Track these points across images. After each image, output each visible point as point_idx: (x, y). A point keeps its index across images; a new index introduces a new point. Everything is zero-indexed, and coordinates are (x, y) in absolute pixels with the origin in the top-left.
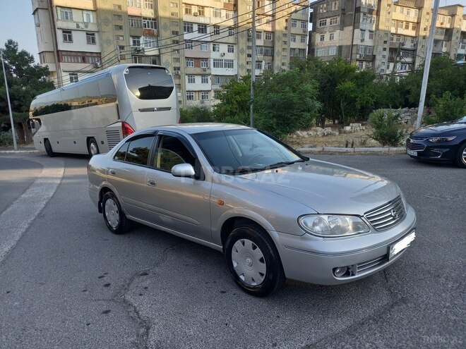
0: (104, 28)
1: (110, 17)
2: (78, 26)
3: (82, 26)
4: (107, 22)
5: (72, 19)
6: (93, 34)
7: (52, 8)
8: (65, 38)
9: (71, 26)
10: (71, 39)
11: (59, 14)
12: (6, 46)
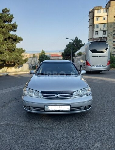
0: (110, 28)
1: (112, 24)
2: (101, 29)
3: (102, 29)
4: (111, 26)
5: (99, 27)
6: (105, 31)
7: (93, 24)
8: (96, 34)
9: (98, 29)
10: (98, 34)
11: (95, 26)
12: (75, 38)
